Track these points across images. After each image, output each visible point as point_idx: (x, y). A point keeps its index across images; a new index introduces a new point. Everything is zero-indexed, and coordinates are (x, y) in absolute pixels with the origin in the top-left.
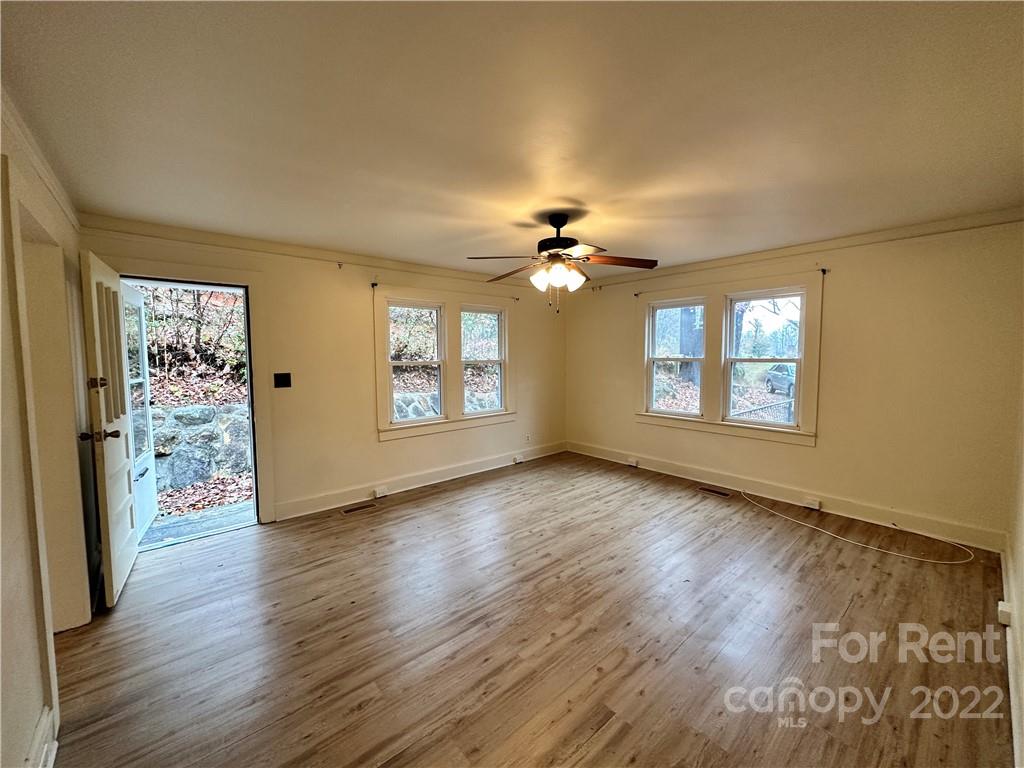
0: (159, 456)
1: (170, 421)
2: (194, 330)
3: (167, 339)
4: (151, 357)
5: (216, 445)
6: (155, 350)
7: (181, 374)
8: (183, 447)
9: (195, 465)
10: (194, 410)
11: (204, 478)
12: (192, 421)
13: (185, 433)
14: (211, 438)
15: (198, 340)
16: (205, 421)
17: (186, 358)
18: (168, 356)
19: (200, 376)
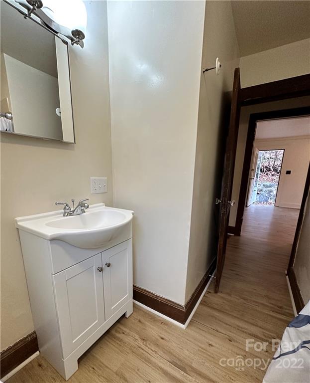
0: (258, 194)
1: (262, 186)
2: (273, 162)
3: (266, 164)
4: (261, 169)
5: (271, 194)
6: (262, 168)
7: (267, 174)
8: (263, 193)
9: (265, 198)
10: (268, 184)
11: (267, 201)
12: (267, 187)
13: (265, 189)
14: (271, 191)
15: (274, 165)
16: (270, 187)
17: (270, 170)
18: (265, 169)
19: (272, 175)
